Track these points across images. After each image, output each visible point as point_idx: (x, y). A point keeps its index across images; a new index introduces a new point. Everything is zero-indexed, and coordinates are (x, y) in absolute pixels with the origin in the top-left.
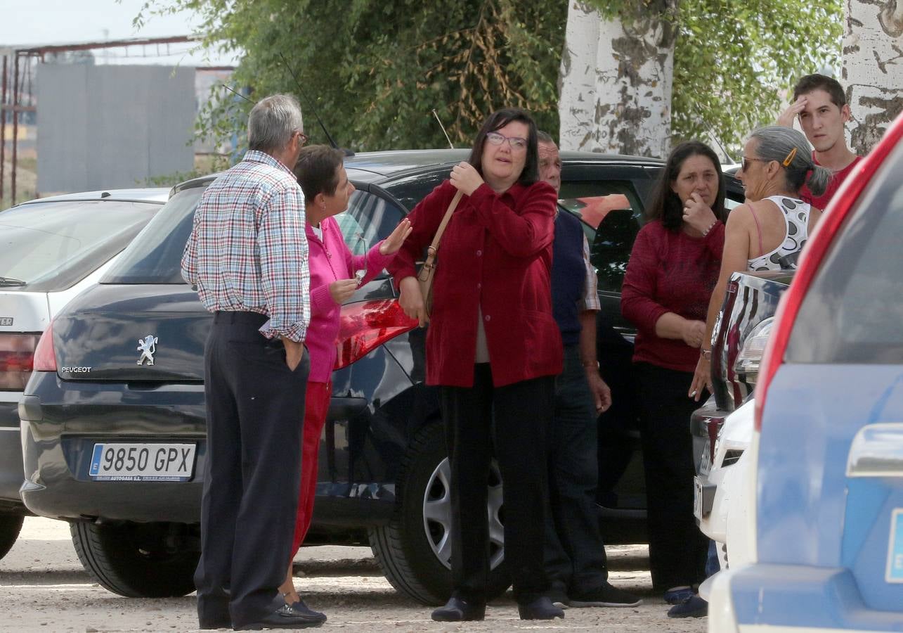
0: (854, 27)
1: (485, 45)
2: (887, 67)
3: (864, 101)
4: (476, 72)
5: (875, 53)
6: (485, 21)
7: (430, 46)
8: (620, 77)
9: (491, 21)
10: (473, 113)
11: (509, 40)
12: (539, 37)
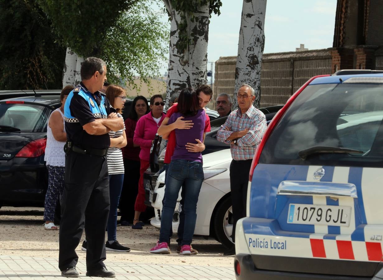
0: (172, 63)
1: (35, 62)
2: (181, 75)
3: (174, 84)
5: (178, 71)
9: (37, 55)
11: (42, 61)
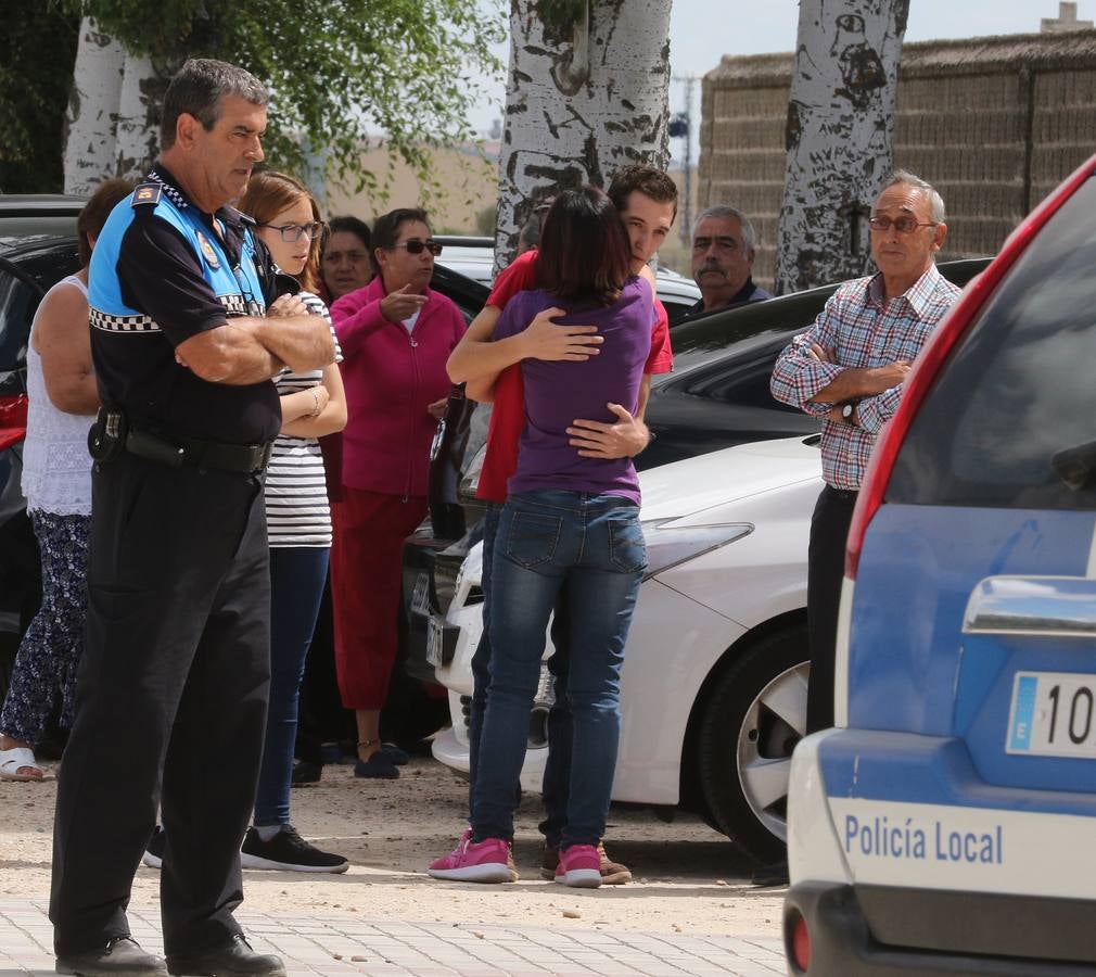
0: (521, 83)
2: (560, 131)
3: (531, 171)
5: (546, 114)
8: (148, 125)
12: (15, 73)
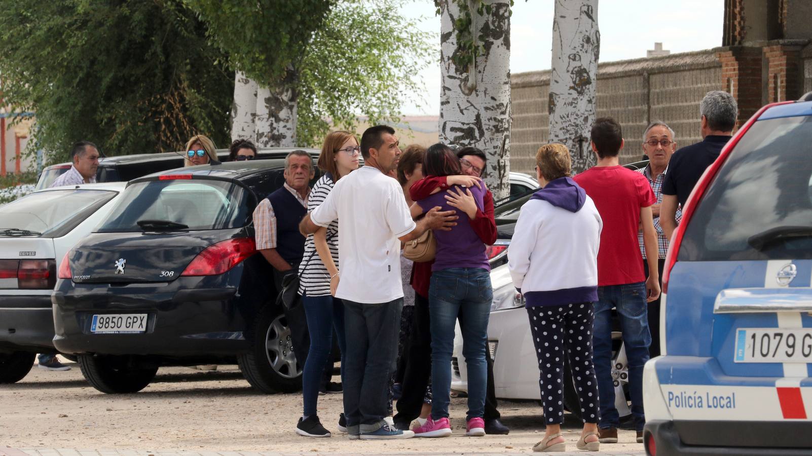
0: (446, 91)
1: (174, 102)
2: (465, 112)
3: (453, 129)
4: (169, 116)
5: (458, 105)
6: (173, 89)
7: (144, 103)
8: (269, 117)
9: (177, 89)
10: (168, 138)
11: (187, 98)
